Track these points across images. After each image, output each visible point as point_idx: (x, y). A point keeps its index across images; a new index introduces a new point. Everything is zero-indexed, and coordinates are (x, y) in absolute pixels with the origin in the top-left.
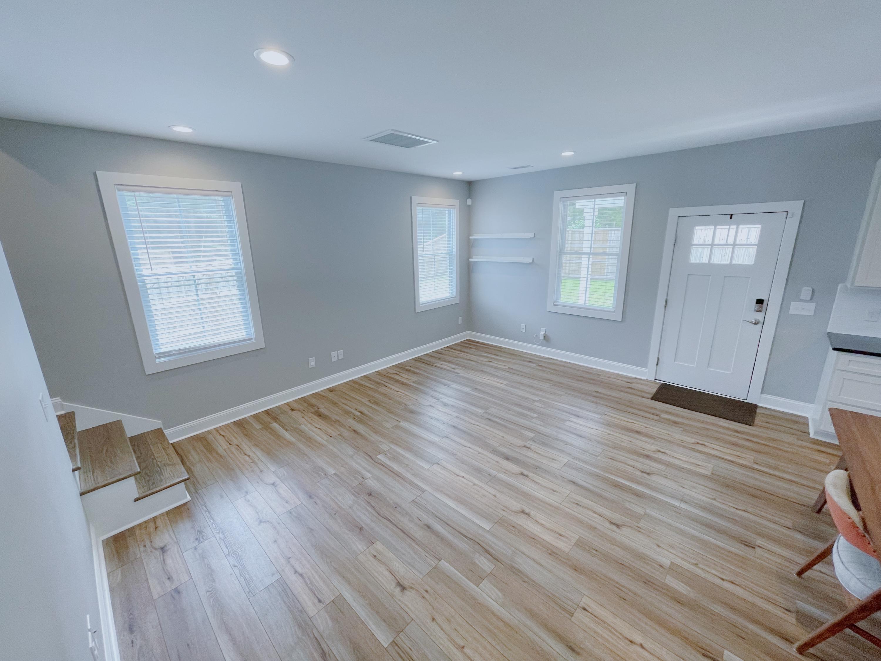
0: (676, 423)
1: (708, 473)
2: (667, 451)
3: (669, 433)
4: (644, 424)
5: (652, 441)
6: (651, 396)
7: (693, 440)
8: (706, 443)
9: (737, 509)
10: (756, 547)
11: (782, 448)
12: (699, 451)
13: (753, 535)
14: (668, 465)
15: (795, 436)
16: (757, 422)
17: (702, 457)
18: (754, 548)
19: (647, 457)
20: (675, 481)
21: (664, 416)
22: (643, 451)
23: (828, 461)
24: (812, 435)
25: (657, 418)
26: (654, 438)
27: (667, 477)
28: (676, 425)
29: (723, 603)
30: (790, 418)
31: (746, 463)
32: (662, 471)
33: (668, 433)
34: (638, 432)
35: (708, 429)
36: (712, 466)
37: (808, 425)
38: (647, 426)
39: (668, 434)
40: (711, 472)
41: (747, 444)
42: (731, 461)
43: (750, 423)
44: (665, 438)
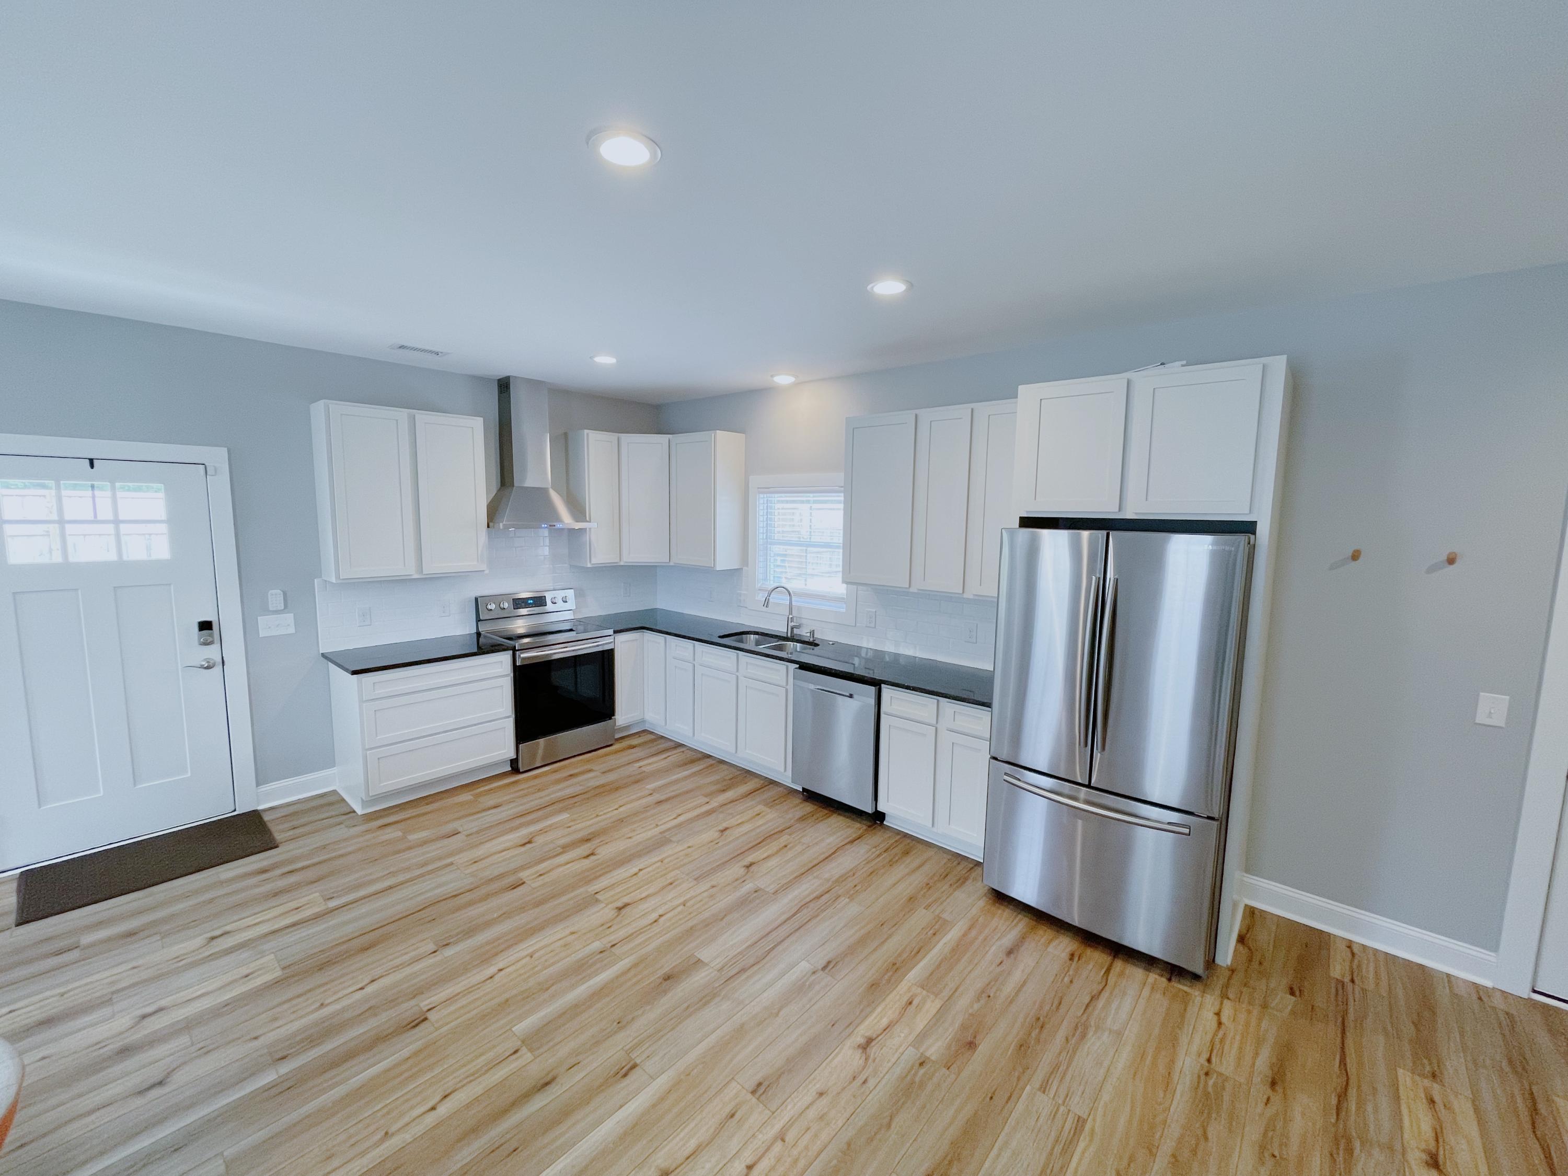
0: (131, 934)
1: (278, 973)
2: (163, 1003)
3: (134, 964)
4: (48, 993)
5: (106, 1011)
6: (12, 918)
7: (199, 941)
8: (228, 928)
9: (362, 988)
10: (429, 1015)
11: (340, 852)
12: (226, 950)
13: (413, 1002)
14: (188, 1026)
15: (342, 826)
16: (278, 836)
17: (244, 955)
18: (426, 1019)
19: (125, 1051)
20: (229, 1042)
21: (86, 939)
22: (102, 1051)
23: (400, 834)
24: (360, 811)
25: (75, 955)
26: (106, 1001)
27: (205, 1050)
28: (134, 938)
29: (459, 1140)
30: (314, 803)
31: (316, 910)
32: (187, 1048)
33: (130, 966)
34: (48, 1022)
35: (211, 901)
36: (272, 956)
37: (343, 800)
38: (62, 990)
39: (134, 968)
40: (278, 969)
41: (293, 879)
42: (294, 925)
43: (271, 845)
44: (131, 982)
